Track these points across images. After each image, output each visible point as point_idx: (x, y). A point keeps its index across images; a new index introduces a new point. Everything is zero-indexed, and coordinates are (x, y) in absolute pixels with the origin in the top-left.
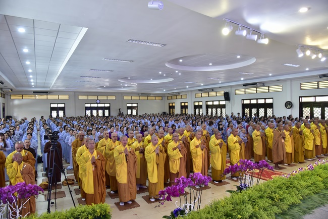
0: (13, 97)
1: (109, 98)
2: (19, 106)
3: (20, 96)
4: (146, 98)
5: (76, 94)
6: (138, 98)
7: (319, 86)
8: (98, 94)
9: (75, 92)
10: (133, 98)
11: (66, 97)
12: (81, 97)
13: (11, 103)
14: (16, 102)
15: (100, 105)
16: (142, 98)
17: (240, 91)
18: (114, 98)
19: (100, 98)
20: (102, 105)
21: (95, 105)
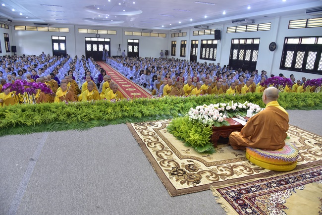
0: (17, 28)
1: (110, 32)
2: (23, 37)
3: (23, 28)
4: (148, 34)
5: (75, 27)
6: (139, 34)
7: (308, 25)
8: (97, 28)
9: (75, 25)
10: (135, 34)
11: (67, 30)
12: (81, 31)
13: (16, 34)
14: (20, 33)
15: (100, 40)
16: (144, 34)
17: (232, 30)
18: (114, 32)
19: (100, 32)
20: (102, 40)
21: (96, 40)
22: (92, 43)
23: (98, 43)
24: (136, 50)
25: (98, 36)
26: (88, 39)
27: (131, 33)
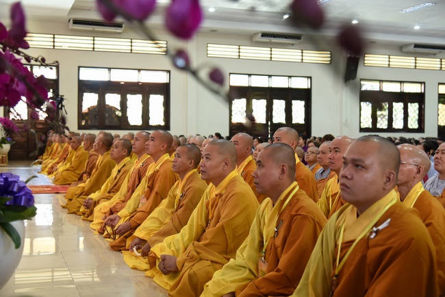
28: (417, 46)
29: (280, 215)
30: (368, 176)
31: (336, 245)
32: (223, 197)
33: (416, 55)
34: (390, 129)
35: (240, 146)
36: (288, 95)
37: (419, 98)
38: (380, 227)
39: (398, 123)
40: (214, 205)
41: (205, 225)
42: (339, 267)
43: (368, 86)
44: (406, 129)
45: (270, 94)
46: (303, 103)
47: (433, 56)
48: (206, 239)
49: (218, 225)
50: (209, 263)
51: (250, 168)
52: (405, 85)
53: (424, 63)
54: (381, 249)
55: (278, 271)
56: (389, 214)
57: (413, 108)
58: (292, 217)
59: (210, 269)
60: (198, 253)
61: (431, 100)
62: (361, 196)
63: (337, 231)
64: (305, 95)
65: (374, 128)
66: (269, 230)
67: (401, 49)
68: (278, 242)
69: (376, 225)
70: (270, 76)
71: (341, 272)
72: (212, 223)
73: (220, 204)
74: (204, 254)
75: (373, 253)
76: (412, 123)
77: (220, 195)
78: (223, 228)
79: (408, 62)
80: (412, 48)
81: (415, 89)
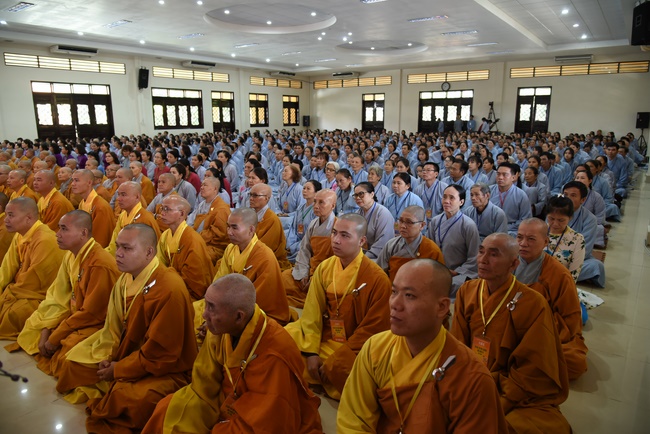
22: (434, 103)
23: (445, 103)
24: (540, 116)
25: (447, 86)
26: (426, 96)
27: (528, 72)
28: (193, 62)
29: (81, 266)
30: (135, 253)
31: (123, 299)
32: (31, 244)
33: (194, 69)
34: (178, 126)
35: (44, 182)
36: (91, 100)
37: (198, 102)
38: (151, 285)
39: (184, 122)
40: (23, 250)
41: (18, 265)
42: (127, 314)
43: (158, 93)
44: (190, 126)
45: (74, 100)
46: (104, 107)
47: (206, 70)
48: (20, 281)
49: (29, 269)
50: (26, 301)
51: (55, 199)
52: (187, 92)
53: (200, 75)
54: (153, 301)
55: (83, 310)
56: (154, 276)
57: (194, 110)
58: (90, 268)
59: (28, 306)
60: (14, 294)
61: (207, 104)
62: (132, 268)
63: (122, 289)
64: (106, 100)
65: (166, 126)
66: (74, 276)
67: (182, 64)
68: (82, 285)
69: (147, 284)
70: (71, 84)
71: (128, 318)
72: (24, 265)
73: (28, 250)
74: (20, 294)
75: (148, 304)
76: (195, 121)
77: (28, 243)
78: (34, 271)
79: (187, 74)
80: (190, 64)
81: (195, 95)
